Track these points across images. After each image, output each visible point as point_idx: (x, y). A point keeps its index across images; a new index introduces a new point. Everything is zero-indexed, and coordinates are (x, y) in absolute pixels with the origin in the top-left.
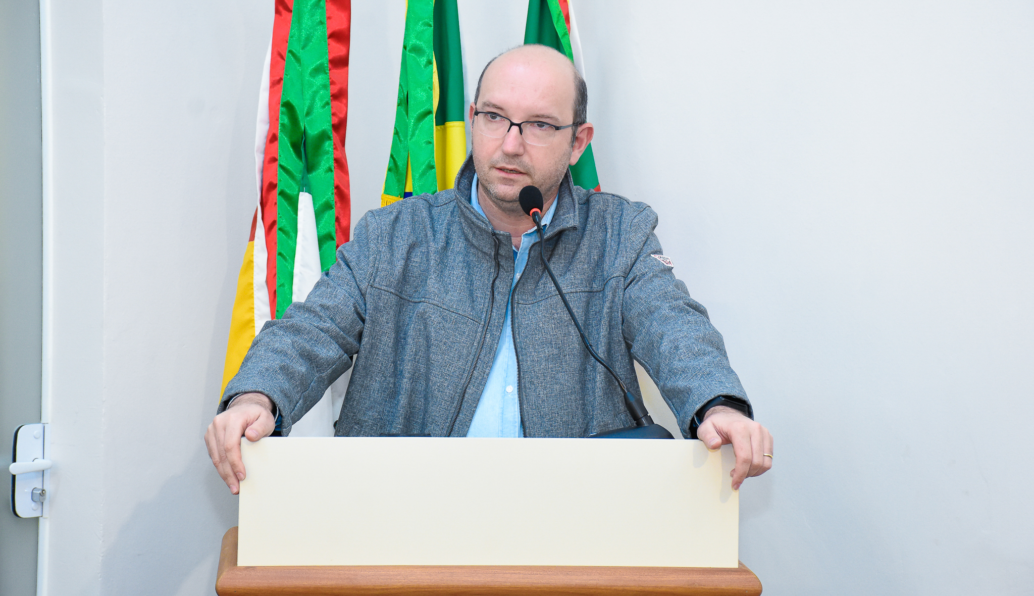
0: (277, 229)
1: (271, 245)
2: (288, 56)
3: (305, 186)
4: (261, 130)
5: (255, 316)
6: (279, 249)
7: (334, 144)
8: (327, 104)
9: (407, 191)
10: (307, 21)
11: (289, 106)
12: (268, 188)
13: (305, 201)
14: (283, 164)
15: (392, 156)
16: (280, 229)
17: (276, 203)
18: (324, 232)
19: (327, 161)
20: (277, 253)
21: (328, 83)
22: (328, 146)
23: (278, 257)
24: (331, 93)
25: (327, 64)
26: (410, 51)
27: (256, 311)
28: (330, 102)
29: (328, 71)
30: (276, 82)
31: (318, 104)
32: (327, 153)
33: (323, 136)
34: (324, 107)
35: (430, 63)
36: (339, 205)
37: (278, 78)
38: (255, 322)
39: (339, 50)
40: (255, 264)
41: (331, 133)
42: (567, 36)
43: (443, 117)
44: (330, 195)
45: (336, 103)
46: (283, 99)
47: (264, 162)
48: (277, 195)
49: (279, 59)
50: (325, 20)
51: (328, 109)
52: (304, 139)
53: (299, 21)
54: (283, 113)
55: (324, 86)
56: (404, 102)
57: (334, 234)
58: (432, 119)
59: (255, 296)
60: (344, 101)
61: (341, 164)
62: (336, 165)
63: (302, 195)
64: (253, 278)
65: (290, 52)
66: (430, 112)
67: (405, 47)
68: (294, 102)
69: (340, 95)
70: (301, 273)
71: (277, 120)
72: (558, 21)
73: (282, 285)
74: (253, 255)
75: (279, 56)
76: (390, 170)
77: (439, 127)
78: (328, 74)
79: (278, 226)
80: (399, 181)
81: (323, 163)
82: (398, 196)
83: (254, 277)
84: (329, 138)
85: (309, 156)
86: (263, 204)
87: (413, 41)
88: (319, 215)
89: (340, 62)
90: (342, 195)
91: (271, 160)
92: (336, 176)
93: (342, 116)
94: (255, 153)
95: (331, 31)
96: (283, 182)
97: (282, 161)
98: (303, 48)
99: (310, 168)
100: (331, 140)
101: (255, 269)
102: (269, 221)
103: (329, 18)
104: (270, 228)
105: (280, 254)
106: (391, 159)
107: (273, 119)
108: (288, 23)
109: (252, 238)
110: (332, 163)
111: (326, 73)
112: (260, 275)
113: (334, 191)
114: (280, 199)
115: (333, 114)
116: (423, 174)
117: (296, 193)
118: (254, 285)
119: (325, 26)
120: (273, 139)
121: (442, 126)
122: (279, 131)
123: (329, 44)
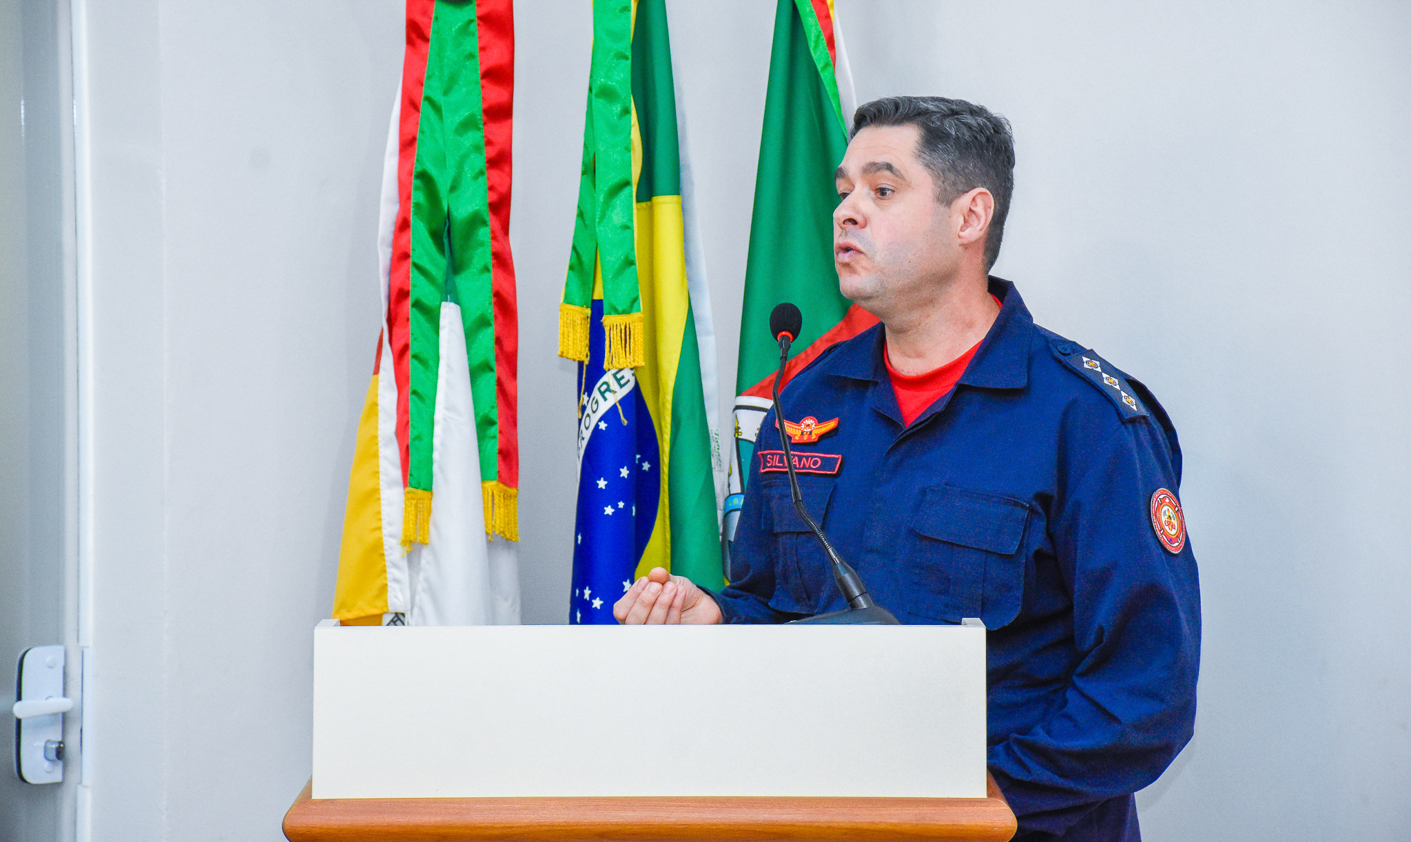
0: (410, 356)
1: (402, 379)
2: (425, 107)
3: (450, 293)
4: (388, 212)
5: (381, 483)
6: (413, 385)
7: (493, 232)
8: (481, 173)
9: (596, 297)
10: (450, 54)
11: (425, 177)
12: (399, 296)
13: (450, 315)
14: (417, 261)
15: (574, 248)
16: (415, 357)
17: (408, 320)
18: (478, 360)
19: (482, 255)
20: (410, 391)
21: (482, 143)
22: (484, 234)
23: (411, 397)
24: (487, 157)
25: (480, 115)
26: (597, 96)
27: (382, 477)
28: (485, 169)
29: (481, 126)
30: (408, 144)
31: (468, 174)
32: (482, 244)
33: (475, 221)
34: (476, 178)
35: (626, 111)
36: (500, 319)
37: (410, 137)
38: (381, 492)
39: (497, 95)
40: (380, 408)
41: (487, 216)
42: (831, 69)
43: (647, 190)
44: (487, 307)
45: (495, 173)
46: (417, 168)
47: (392, 260)
48: (410, 307)
49: (412, 110)
50: (477, 53)
51: (483, 182)
52: (447, 225)
53: (440, 55)
54: (417, 188)
55: (477, 148)
56: (590, 170)
57: (493, 364)
58: (632, 192)
59: (380, 455)
60: (507, 169)
61: (502, 261)
62: (495, 261)
63: (445, 307)
64: (377, 428)
65: (428, 99)
66: (627, 183)
67: (590, 90)
68: (433, 172)
69: (500, 160)
70: (445, 420)
71: (409, 198)
72: (816, 47)
73: (418, 438)
74: (377, 395)
75: (411, 105)
76: (571, 268)
77: (644, 204)
78: (482, 130)
79: (411, 352)
80: (584, 284)
81: (475, 261)
82: (582, 306)
83: (380, 427)
84: (484, 223)
85: (456, 247)
86: (391, 320)
87: (601, 81)
88: (470, 333)
89: (499, 113)
90: (505, 307)
91: (401, 256)
92: (495, 279)
93: (503, 190)
94: (379, 247)
95: (484, 68)
96: (420, 288)
97: (414, 257)
98: (446, 93)
99: (456, 267)
100: (487, 226)
101: (381, 415)
102: (399, 345)
103: (482, 49)
104: (401, 355)
105: (415, 392)
106: (574, 253)
107: (404, 197)
108: (424, 58)
109: (377, 371)
110: (489, 260)
111: (479, 129)
112: (387, 425)
113: (492, 300)
114: (413, 313)
115: (491, 188)
116: (619, 272)
117: (438, 303)
118: (380, 439)
119: (478, 59)
120: (403, 225)
121: (649, 203)
122: (412, 213)
123: (483, 87)
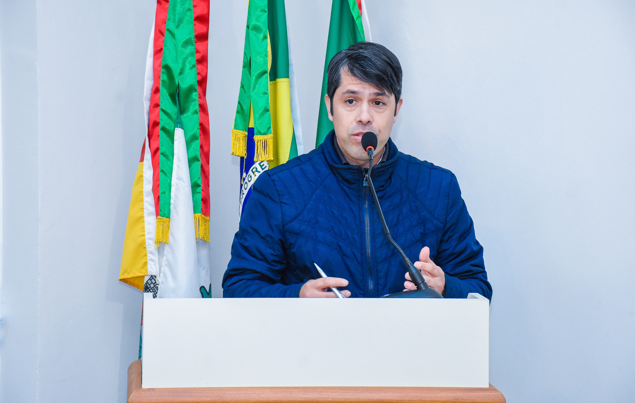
0: (160, 153)
1: (155, 165)
2: (167, 34)
3: (179, 123)
4: (148, 84)
5: (145, 214)
6: (161, 167)
7: (199, 94)
8: (194, 66)
9: (250, 126)
10: (179, 9)
11: (167, 68)
12: (154, 125)
13: (179, 134)
14: (163, 108)
15: (239, 103)
16: (162, 154)
17: (159, 136)
18: (192, 155)
19: (194, 106)
20: (160, 170)
21: (195, 52)
22: (195, 95)
23: (161, 173)
24: (196, 59)
25: (193, 38)
26: (252, 29)
27: (145, 211)
28: (196, 65)
29: (194, 44)
30: (158, 52)
31: (188, 66)
32: (194, 100)
33: (191, 89)
34: (191, 68)
35: (265, 37)
36: (202, 136)
37: (159, 48)
38: (145, 218)
39: (201, 28)
40: (144, 178)
41: (197, 87)
42: (360, 19)
43: (274, 75)
44: (196, 130)
45: (200, 66)
46: (163, 63)
47: (150, 107)
48: (160, 130)
49: (160, 35)
50: (192, 8)
51: (194, 71)
52: (178, 91)
53: (174, 9)
54: (163, 73)
55: (192, 54)
56: (248, 65)
57: (199, 157)
58: (268, 77)
59: (144, 200)
60: (205, 64)
61: (203, 108)
62: (200, 108)
63: (177, 130)
64: (143, 187)
65: (168, 30)
66: (266, 72)
67: (248, 27)
68: (171, 65)
69: (202, 60)
70: (176, 184)
71: (159, 77)
72: (353, 8)
73: (164, 193)
74: (142, 172)
75: (160, 33)
76: (238, 112)
77: (271, 82)
78: (195, 46)
79: (161, 151)
80: (244, 120)
81: (191, 107)
82: (244, 131)
83: (144, 187)
84: (195, 90)
85: (182, 102)
86: (150, 136)
87: (253, 23)
88: (189, 143)
89: (202, 37)
90: (204, 130)
91: (155, 105)
92: (200, 117)
93: (204, 74)
94: (144, 101)
95: (196, 15)
96: (164, 121)
97: (162, 106)
98: (177, 27)
99: (182, 111)
100: (197, 91)
101: (144, 181)
102: (154, 147)
103: (194, 6)
104: (155, 152)
105: (162, 171)
106: (239, 104)
107: (156, 77)
108: (166, 10)
109: (142, 160)
110: (197, 107)
111: (193, 45)
112: (148, 186)
113: (199, 127)
114: (161, 133)
115: (198, 74)
116: (262, 115)
117: (173, 128)
118: (144, 192)
119: (192, 12)
120: (156, 91)
121: (274, 82)
122: (161, 86)
123: (195, 25)
